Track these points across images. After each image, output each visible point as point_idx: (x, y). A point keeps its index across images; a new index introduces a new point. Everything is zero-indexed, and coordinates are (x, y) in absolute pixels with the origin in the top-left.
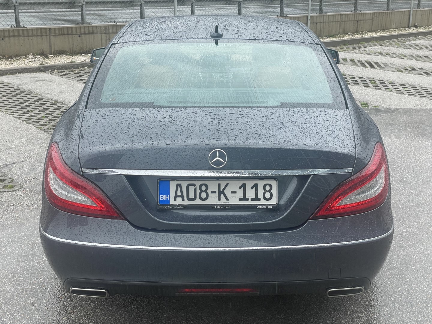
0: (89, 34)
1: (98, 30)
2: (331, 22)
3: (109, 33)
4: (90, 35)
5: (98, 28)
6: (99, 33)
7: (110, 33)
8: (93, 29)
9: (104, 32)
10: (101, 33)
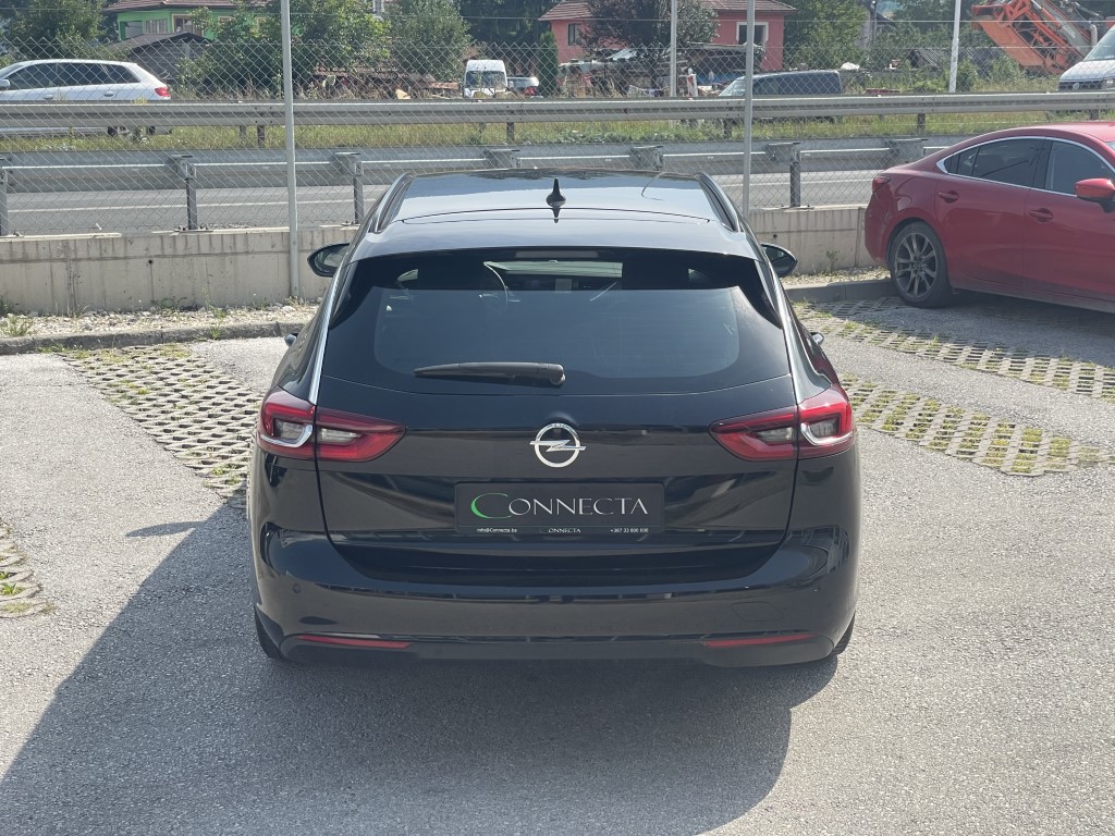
0: (13, 261)
1: (42, 251)
2: (825, 231)
3: (77, 260)
4: (18, 265)
5: (40, 247)
6: (46, 260)
7: (80, 260)
8: (24, 247)
9: (62, 256)
10: (51, 260)
